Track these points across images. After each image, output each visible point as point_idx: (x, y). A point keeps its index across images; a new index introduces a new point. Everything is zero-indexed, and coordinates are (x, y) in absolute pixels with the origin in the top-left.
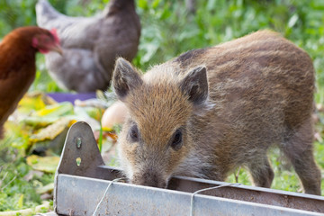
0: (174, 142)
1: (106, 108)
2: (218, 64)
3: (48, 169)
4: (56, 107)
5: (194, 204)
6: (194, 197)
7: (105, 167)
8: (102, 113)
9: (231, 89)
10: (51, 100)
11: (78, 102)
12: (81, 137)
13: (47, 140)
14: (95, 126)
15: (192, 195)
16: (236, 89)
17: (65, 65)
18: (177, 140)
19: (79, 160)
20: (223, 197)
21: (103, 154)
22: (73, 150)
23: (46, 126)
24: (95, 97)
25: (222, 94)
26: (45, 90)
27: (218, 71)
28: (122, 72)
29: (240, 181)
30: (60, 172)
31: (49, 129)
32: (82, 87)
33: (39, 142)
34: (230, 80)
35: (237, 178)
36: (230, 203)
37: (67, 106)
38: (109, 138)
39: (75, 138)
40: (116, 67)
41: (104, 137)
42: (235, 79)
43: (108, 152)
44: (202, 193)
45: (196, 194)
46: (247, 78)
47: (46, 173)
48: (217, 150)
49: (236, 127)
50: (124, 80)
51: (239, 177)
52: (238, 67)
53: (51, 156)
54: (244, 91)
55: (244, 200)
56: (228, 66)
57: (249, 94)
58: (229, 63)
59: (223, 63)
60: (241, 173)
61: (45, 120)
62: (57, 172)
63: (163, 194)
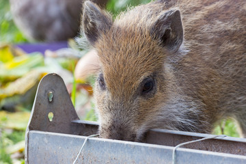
0: (144, 91)
1: (79, 59)
2: (206, 5)
3: (19, 126)
4: (25, 58)
5: (176, 158)
6: (176, 151)
7: (79, 122)
8: (75, 64)
9: (220, 32)
10: (19, 51)
11: (49, 53)
12: (52, 90)
13: (15, 95)
14: (67, 79)
15: (173, 148)
16: (226, 31)
17: (32, 12)
18: (147, 88)
19: (51, 115)
20: (207, 150)
21: (77, 108)
22: (45, 105)
23: (14, 80)
24: (66, 46)
25: (210, 37)
26: (13, 41)
27: (206, 12)
28: (90, 17)
29: (226, 132)
30: (31, 128)
31: (18, 83)
32: (50, 35)
33: (8, 97)
34: (218, 22)
35: (222, 130)
36: (216, 156)
37: (37, 57)
38: (84, 91)
39: (46, 91)
40: (84, 11)
41: (78, 90)
42: (224, 20)
43: (83, 106)
44: (185, 146)
45: (178, 148)
46: (237, 20)
47: (16, 130)
48: (204, 97)
49: (224, 73)
50: (94, 24)
51: (225, 128)
52: (227, 7)
53: (21, 111)
54: (234, 33)
55: (231, 153)
56: (217, 7)
57: (239, 37)
58: (217, 3)
59: (211, 4)
60: (226, 124)
61: (13, 73)
62: (27, 129)
63: (143, 149)
